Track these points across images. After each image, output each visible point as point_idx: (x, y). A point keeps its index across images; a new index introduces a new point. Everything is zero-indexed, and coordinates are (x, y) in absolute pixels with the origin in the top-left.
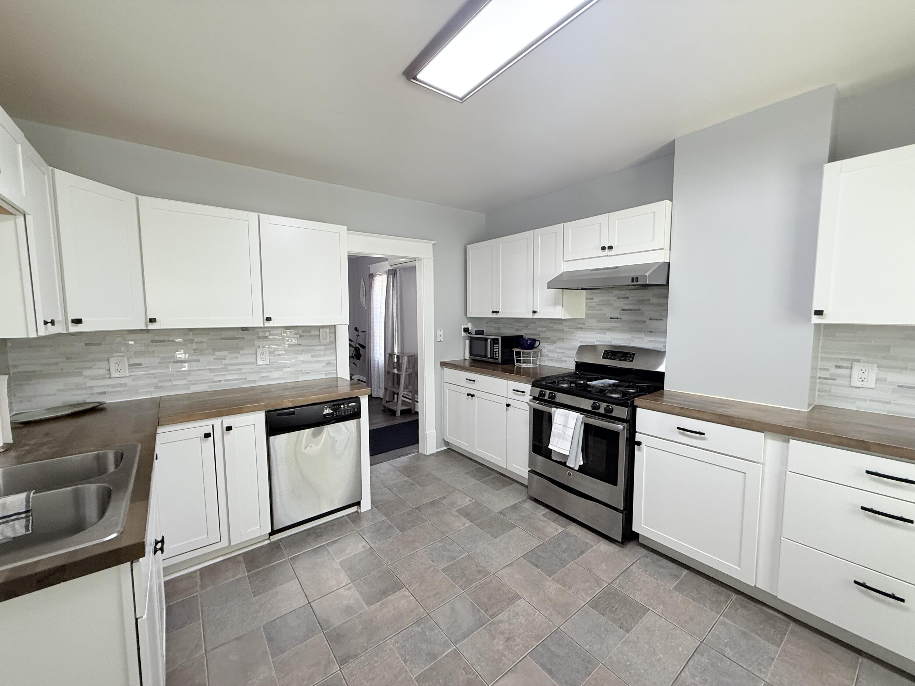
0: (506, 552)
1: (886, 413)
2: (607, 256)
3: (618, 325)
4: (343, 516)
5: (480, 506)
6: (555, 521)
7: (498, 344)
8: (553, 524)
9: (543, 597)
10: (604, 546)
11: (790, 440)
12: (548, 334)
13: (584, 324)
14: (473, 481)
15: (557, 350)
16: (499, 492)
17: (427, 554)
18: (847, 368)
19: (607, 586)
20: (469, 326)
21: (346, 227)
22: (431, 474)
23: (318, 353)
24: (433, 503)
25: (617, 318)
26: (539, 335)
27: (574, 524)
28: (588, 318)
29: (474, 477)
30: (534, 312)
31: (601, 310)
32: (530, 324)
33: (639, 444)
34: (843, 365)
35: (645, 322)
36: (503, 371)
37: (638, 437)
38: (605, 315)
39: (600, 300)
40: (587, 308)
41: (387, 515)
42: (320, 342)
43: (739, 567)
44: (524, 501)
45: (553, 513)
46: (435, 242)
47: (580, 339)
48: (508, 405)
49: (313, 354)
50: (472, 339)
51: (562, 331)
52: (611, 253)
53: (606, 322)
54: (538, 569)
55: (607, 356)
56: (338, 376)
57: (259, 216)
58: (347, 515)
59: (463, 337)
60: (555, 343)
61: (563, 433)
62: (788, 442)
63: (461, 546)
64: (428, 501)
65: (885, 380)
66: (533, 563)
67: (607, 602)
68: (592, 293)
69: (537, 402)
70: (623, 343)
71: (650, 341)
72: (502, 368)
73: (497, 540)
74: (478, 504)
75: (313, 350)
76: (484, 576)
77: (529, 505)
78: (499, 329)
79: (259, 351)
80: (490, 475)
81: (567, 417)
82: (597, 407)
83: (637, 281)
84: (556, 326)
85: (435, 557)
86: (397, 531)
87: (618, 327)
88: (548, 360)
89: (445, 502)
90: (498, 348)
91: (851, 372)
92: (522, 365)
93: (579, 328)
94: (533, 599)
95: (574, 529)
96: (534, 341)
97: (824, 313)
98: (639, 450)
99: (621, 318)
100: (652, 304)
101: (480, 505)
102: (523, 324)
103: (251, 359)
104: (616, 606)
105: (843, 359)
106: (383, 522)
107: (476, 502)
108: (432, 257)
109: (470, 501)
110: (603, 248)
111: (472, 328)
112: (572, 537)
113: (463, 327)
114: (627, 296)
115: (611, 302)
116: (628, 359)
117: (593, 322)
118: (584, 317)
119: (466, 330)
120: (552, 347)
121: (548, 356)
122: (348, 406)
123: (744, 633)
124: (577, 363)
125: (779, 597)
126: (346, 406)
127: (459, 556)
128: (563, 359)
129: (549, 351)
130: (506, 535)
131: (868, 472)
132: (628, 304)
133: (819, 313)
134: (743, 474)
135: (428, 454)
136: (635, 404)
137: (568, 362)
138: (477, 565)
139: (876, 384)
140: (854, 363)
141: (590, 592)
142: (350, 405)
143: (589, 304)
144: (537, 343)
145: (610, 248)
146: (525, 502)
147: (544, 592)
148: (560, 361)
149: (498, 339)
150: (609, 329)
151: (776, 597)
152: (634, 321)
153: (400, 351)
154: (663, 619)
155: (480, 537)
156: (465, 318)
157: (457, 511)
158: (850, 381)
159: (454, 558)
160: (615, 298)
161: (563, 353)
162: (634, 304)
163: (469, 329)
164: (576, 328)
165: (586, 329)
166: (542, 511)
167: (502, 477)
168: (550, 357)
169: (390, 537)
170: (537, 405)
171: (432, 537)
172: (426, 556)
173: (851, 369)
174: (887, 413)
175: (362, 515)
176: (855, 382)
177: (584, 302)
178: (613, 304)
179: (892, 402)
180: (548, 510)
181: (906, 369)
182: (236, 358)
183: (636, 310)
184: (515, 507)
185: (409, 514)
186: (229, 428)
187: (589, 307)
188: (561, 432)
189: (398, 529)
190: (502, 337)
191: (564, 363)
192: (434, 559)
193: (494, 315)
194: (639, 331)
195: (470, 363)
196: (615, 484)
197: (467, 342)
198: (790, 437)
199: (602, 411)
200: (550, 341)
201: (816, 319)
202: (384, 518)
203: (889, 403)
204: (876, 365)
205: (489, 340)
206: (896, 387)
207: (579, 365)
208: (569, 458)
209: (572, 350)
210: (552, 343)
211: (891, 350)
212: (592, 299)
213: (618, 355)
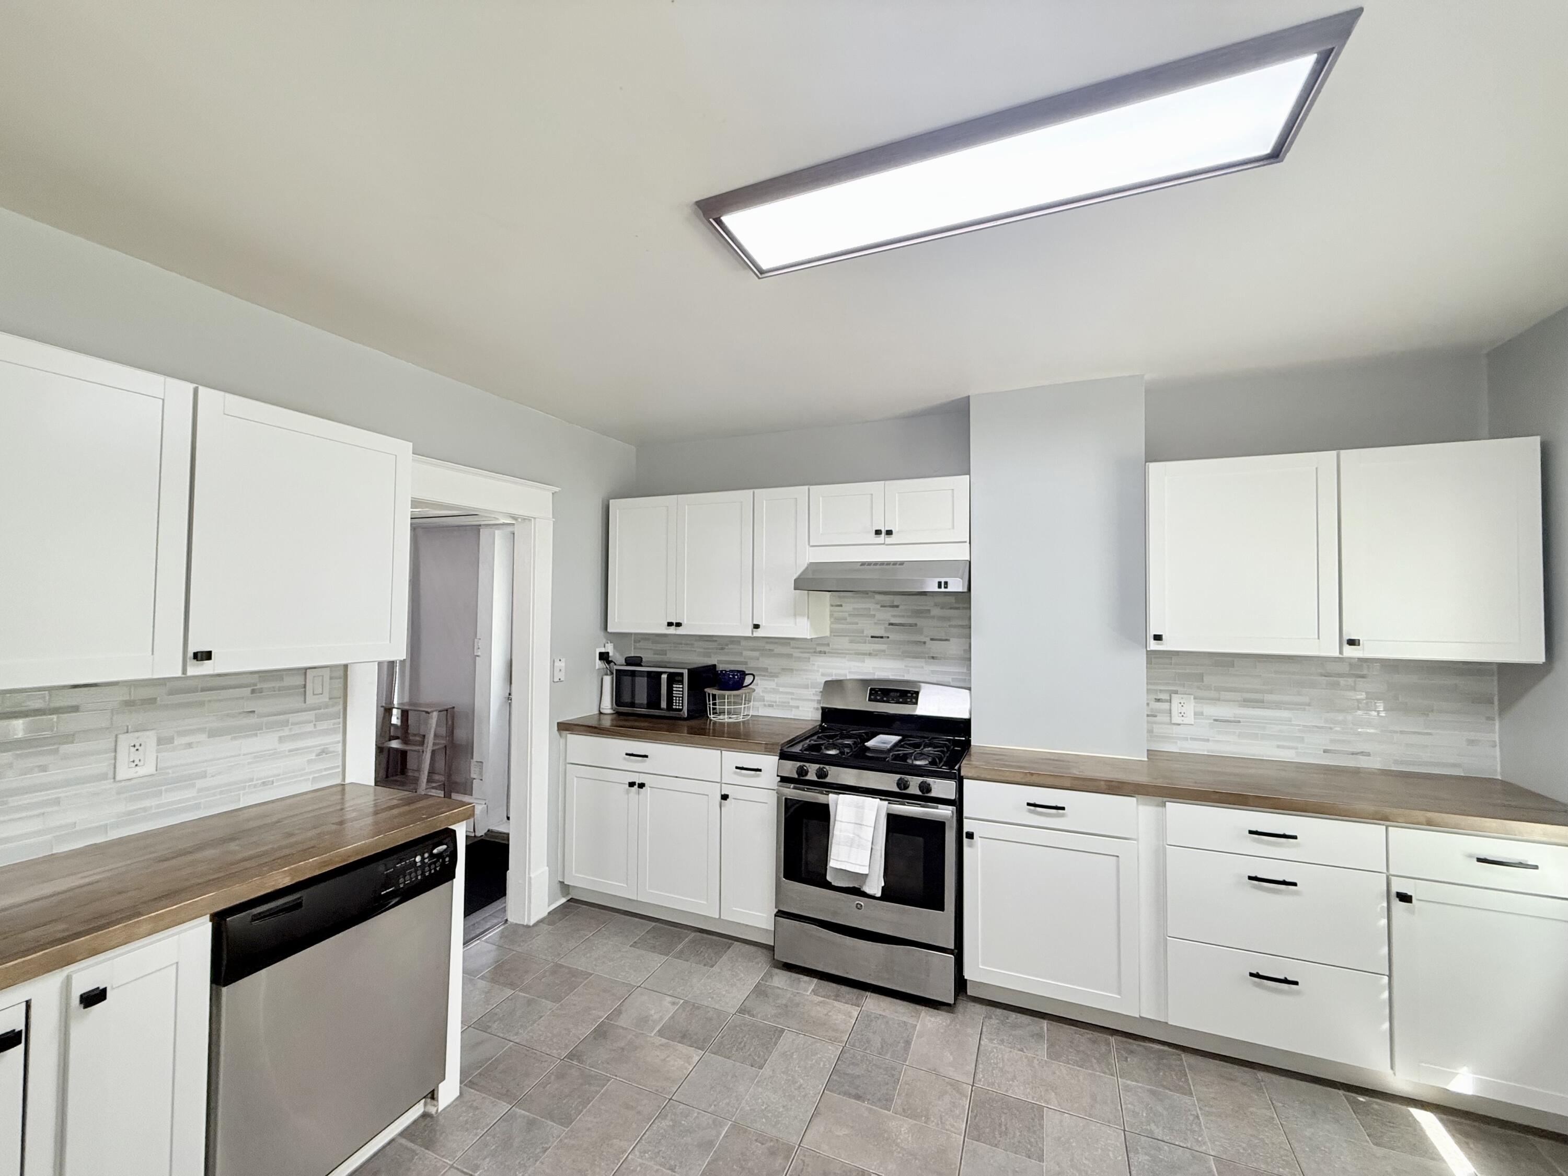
0: (795, 1089)
1: (1206, 753)
2: (884, 544)
3: (884, 647)
4: (393, 1140)
5: (698, 1008)
6: (837, 997)
7: (682, 682)
8: (836, 1004)
9: (901, 1155)
10: (929, 1020)
11: (1167, 803)
12: (765, 662)
13: (828, 645)
14: (656, 961)
15: (781, 689)
16: (716, 969)
17: (651, 1158)
18: (1166, 701)
19: (972, 1091)
20: (610, 649)
21: (411, 444)
22: (562, 966)
23: (297, 730)
24: (601, 1033)
25: (882, 637)
26: (746, 663)
27: (868, 994)
28: (834, 636)
29: (653, 949)
30: (756, 627)
31: (857, 624)
32: (727, 645)
33: (970, 836)
34: (1163, 698)
35: (925, 643)
36: (694, 731)
37: (968, 827)
38: (863, 632)
39: (854, 609)
40: (832, 620)
41: (506, 1095)
42: (305, 702)
43: (1119, 994)
44: (769, 975)
45: (826, 983)
46: (557, 489)
47: (821, 670)
48: (725, 797)
49: (286, 732)
50: (620, 676)
51: (790, 656)
52: (889, 540)
53: (865, 643)
54: (864, 1102)
55: (876, 697)
56: (347, 781)
57: (196, 392)
58: (402, 1134)
59: (598, 669)
60: (777, 677)
61: (857, 838)
62: (1165, 806)
63: (709, 1110)
64: (586, 1030)
65: (1202, 714)
66: (849, 1095)
67: (989, 1120)
68: (840, 597)
69: (792, 786)
70: (892, 675)
71: (933, 672)
72: (688, 727)
73: (766, 1071)
74: (692, 1007)
75: (286, 723)
76: (787, 1158)
77: (781, 979)
78: (664, 653)
79: (125, 741)
80: (681, 939)
81: (861, 807)
82: (902, 784)
83: (946, 587)
84: (778, 649)
85: (670, 1158)
86: (555, 1129)
87: (884, 651)
88: (765, 705)
89: (623, 1021)
90: (682, 691)
91: (1171, 706)
92: (725, 719)
93: (820, 652)
94: (889, 1168)
95: (872, 1003)
96: (743, 674)
97: (1164, 637)
98: (970, 846)
99: (888, 637)
100: (933, 617)
101: (696, 1007)
102: (714, 645)
103: (101, 765)
104: (1003, 1120)
105: (1161, 691)
106: (508, 1118)
107: (686, 1002)
108: (551, 517)
109: (674, 1003)
110: (878, 532)
111: (614, 653)
112: (878, 1018)
113: (598, 651)
114: (895, 604)
115: (872, 613)
116: (909, 700)
117: (843, 643)
118: (828, 634)
119: (604, 657)
120: (771, 684)
121: (764, 701)
122: (432, 856)
123: (1153, 1093)
124: (823, 709)
125: (1170, 1023)
126: (426, 855)
127: (718, 1137)
128: (792, 703)
129: (766, 690)
130: (775, 1055)
131: (1251, 832)
132: (899, 616)
133: (1158, 638)
134: (1115, 858)
135: (532, 923)
136: (962, 774)
137: (800, 709)
138: (761, 1138)
139: (1195, 718)
140: (1173, 695)
141: (957, 1112)
142: (435, 851)
143: (836, 615)
144: (748, 680)
145: (889, 533)
146: (771, 976)
147: (898, 1145)
148: (785, 706)
149: (681, 675)
150: (870, 654)
151: (1167, 1023)
152: (908, 641)
153: (406, 700)
154: (1066, 1115)
155: (734, 1076)
156: (601, 634)
157: (661, 1033)
158: (1171, 717)
159: (711, 1143)
160: (878, 606)
161: (792, 694)
162: (908, 617)
163: (610, 655)
164: (815, 652)
165: (831, 653)
166: (809, 985)
167: (705, 935)
168: (768, 701)
169: (547, 1149)
170: (791, 792)
171: (639, 1112)
172: (651, 1163)
173: (1170, 702)
174: (1208, 752)
175: (442, 1120)
176: (1176, 719)
177: (827, 610)
178: (874, 616)
179: (1211, 739)
180: (815, 980)
181: (1219, 700)
182: (43, 768)
183: (911, 625)
184: (760, 991)
185: (561, 1076)
186: (93, 998)
187: (836, 620)
188: (851, 835)
189: (553, 1121)
190: (689, 670)
191: (793, 709)
192: (672, 1163)
193: (672, 630)
194: (917, 656)
195: (612, 720)
196: (942, 908)
197: (608, 680)
198: (1165, 799)
199: (914, 789)
200: (766, 674)
201: (1154, 646)
202: (504, 1107)
203: (1208, 740)
204: (1192, 697)
205: (664, 677)
206: (1212, 721)
207: (827, 714)
208: (868, 880)
209: (808, 688)
210: (772, 676)
211: (1205, 679)
212: (841, 606)
213: (892, 694)
